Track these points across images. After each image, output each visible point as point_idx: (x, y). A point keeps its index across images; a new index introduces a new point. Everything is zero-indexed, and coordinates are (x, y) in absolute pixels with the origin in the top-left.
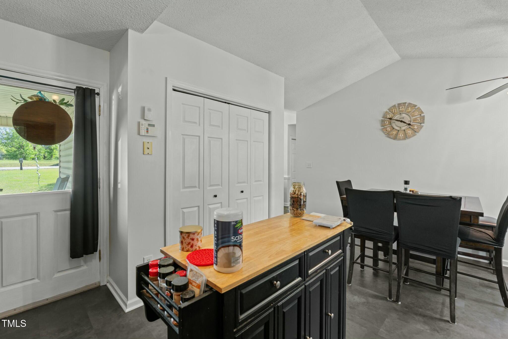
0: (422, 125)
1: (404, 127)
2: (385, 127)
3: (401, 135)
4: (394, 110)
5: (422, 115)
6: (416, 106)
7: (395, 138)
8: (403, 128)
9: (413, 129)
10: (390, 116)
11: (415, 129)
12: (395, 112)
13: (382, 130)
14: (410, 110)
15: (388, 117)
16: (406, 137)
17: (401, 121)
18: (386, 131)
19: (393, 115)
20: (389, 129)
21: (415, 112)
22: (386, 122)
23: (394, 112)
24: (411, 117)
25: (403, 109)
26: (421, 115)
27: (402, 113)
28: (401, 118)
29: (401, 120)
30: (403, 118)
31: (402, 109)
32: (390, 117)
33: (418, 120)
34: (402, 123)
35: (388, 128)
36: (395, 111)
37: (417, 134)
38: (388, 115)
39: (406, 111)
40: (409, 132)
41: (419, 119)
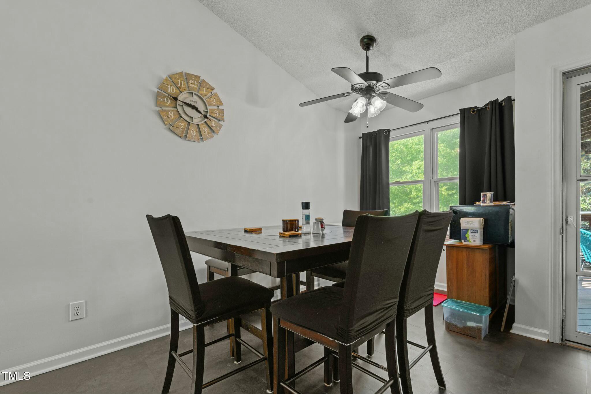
0: (220, 122)
1: (197, 118)
2: (164, 108)
3: (193, 133)
4: (179, 81)
5: (221, 107)
6: (213, 89)
7: (185, 136)
8: (196, 121)
9: (210, 127)
10: (173, 89)
11: (213, 126)
12: (182, 86)
13: (159, 114)
14: (205, 92)
15: (169, 92)
16: (201, 137)
17: (194, 107)
18: (168, 117)
19: (178, 91)
20: (172, 115)
21: (212, 99)
22: (165, 100)
23: (179, 85)
24: (207, 106)
25: (196, 87)
26: (218, 107)
27: (194, 92)
28: (192, 101)
29: (193, 104)
30: (196, 102)
31: (193, 85)
32: (173, 91)
33: (216, 114)
34: (194, 111)
35: (171, 113)
36: (181, 84)
37: (215, 136)
38: (169, 86)
39: (200, 92)
40: (205, 129)
41: (217, 112)
